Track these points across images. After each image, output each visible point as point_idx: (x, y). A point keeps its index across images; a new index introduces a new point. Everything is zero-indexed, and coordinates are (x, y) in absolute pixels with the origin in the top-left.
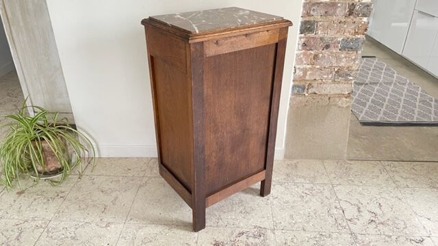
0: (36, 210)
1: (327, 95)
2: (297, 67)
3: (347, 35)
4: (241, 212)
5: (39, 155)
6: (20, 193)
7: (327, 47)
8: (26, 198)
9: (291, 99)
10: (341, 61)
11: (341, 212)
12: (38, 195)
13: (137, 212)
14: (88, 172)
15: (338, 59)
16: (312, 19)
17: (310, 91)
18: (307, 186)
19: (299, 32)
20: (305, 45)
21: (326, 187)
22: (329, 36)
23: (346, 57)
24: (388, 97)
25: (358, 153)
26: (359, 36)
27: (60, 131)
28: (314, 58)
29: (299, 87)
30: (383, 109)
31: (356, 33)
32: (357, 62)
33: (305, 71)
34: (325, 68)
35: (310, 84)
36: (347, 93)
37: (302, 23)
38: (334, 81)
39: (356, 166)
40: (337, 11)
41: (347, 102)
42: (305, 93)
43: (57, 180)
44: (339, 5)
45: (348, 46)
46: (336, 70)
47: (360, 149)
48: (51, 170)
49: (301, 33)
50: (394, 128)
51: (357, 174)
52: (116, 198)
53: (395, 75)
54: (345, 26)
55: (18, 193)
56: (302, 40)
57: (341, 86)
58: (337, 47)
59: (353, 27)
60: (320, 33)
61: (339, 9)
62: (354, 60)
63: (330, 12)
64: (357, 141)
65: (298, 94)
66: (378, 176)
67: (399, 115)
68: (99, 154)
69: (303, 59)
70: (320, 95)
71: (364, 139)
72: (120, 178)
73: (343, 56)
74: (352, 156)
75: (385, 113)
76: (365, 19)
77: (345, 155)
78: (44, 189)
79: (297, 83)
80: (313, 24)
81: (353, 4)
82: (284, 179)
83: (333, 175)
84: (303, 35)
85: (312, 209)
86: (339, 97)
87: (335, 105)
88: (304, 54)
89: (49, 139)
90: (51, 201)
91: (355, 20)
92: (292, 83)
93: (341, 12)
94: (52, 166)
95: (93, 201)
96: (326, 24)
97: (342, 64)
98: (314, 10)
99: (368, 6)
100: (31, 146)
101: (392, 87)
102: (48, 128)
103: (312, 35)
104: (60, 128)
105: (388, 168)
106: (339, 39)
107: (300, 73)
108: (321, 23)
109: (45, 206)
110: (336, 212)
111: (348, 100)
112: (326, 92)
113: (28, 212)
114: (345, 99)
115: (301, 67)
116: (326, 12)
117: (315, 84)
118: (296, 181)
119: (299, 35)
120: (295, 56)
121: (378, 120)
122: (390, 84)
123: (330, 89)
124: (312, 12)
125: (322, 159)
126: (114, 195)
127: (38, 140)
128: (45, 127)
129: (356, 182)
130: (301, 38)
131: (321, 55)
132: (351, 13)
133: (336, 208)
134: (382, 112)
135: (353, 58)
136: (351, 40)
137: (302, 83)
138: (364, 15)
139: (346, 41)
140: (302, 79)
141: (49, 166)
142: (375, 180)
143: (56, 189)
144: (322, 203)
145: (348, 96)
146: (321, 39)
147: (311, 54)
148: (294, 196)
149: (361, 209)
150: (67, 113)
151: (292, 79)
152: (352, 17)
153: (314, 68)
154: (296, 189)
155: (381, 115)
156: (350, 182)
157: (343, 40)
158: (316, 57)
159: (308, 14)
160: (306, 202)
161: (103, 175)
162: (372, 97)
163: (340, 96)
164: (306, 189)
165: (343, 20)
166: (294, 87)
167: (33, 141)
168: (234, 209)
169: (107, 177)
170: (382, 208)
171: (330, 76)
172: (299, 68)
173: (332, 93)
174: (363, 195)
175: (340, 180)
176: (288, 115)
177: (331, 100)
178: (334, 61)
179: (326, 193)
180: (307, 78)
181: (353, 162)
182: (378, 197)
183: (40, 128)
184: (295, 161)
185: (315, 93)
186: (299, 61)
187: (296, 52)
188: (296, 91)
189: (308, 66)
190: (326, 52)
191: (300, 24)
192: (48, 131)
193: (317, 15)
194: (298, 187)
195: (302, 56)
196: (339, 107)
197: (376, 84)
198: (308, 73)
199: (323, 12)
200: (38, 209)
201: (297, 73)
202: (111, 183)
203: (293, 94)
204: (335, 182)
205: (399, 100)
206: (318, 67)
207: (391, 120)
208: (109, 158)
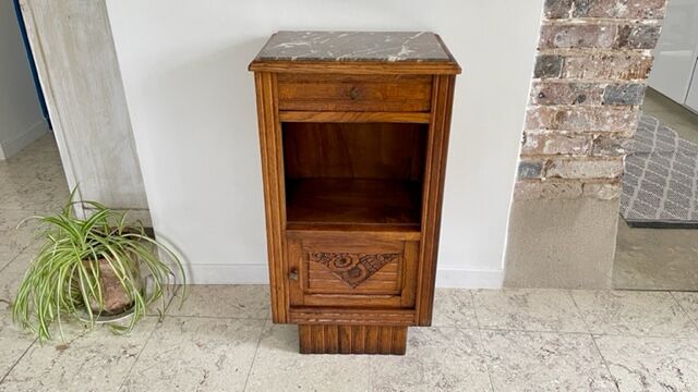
0: (90, 378)
1: (579, 180)
2: (529, 132)
3: (616, 78)
4: (438, 385)
5: (94, 282)
6: (62, 348)
7: (582, 99)
8: (72, 358)
9: (516, 187)
10: (604, 123)
11: (613, 385)
12: (92, 351)
13: (259, 384)
14: (173, 310)
15: (600, 119)
16: (555, 52)
17: (550, 173)
18: (549, 337)
19: (533, 75)
20: (542, 96)
21: (581, 340)
22: (584, 80)
23: (613, 116)
24: (669, 178)
25: (630, 277)
26: (636, 81)
27: (129, 242)
28: (558, 118)
29: (530, 165)
30: (664, 199)
31: (631, 75)
32: (632, 124)
33: (542, 140)
34: (576, 134)
35: (550, 162)
36: (613, 176)
37: (538, 59)
38: (591, 157)
39: (630, 300)
40: (600, 40)
41: (614, 192)
42: (541, 176)
43: (122, 324)
44: (603, 29)
45: (617, 98)
46: (596, 137)
47: (632, 270)
48: (114, 307)
49: (537, 76)
50: (687, 232)
51: (631, 314)
52: (222, 358)
53: (677, 139)
54: (613, 64)
55: (58, 348)
56: (538, 87)
57: (604, 164)
58: (599, 99)
59: (627, 64)
60: (569, 76)
61: (603, 36)
62: (627, 121)
63: (587, 41)
64: (624, 255)
65: (530, 178)
66: (669, 320)
67: (692, 209)
68: (192, 279)
69: (540, 120)
70: (568, 180)
71: (637, 251)
72: (228, 322)
73: (608, 114)
74: (620, 282)
75: (667, 206)
76: (647, 53)
77: (610, 282)
78: (102, 340)
79: (528, 160)
80: (558, 62)
81: (627, 27)
82: (508, 324)
83: (591, 318)
84: (539, 80)
85: (562, 378)
86: (601, 183)
87: (593, 197)
88: (542, 111)
89: (112, 256)
90: (114, 362)
91: (629, 53)
92: (519, 160)
93: (605, 41)
94: (117, 301)
95: (184, 363)
96: (580, 60)
97: (607, 128)
98: (559, 37)
99: (653, 30)
100: (82, 269)
101: (673, 160)
102: (109, 238)
103: (556, 79)
104: (129, 238)
105: (685, 304)
106: (602, 86)
107: (532, 143)
108: (570, 60)
109: (105, 373)
110: (604, 386)
111: (615, 187)
112: (577, 175)
113: (76, 383)
114: (609, 186)
115: (536, 132)
116: (580, 42)
117: (558, 162)
118: (528, 329)
119: (532, 80)
120: (526, 114)
121: (657, 218)
122: (670, 154)
123: (585, 169)
124: (555, 42)
125: (570, 287)
126: (219, 351)
127: (93, 259)
128: (104, 236)
129: (633, 331)
130: (535, 84)
131: (569, 113)
132: (623, 42)
133: (603, 377)
134: (662, 204)
135: (626, 117)
136: (622, 87)
137: (537, 160)
138: (646, 46)
139: (613, 88)
140: (537, 153)
141: (110, 302)
142: (665, 326)
143: (121, 340)
144: (578, 368)
145: (615, 181)
146: (571, 85)
147: (553, 111)
148: (527, 355)
149: (647, 381)
150: (136, 209)
151: (520, 152)
152: (624, 48)
153: (558, 134)
154: (531, 343)
155: (661, 209)
156: (622, 330)
157: (609, 87)
158: (561, 115)
159: (550, 45)
160: (551, 366)
161: (198, 315)
162: (642, 178)
163: (602, 181)
164: (548, 343)
165: (609, 54)
166: (522, 166)
167: (85, 259)
168: (426, 379)
169: (207, 320)
170: (684, 377)
171: (585, 148)
172: (531, 135)
173: (587, 176)
174: (649, 354)
175: (604, 326)
176: (512, 214)
177: (586, 188)
178: (592, 122)
179: (584, 351)
180: (546, 150)
181: (622, 294)
182: (674, 357)
183: (96, 237)
184: (522, 292)
185: (558, 177)
186: (532, 122)
187: (528, 109)
188: (526, 174)
189: (547, 132)
190: (579, 108)
191: (535, 61)
192: (110, 243)
193: (564, 46)
194: (532, 339)
195: (537, 114)
196: (600, 200)
197: (645, 154)
198: (547, 143)
199: (574, 41)
200: (94, 378)
201: (527, 144)
202: (213, 329)
203: (521, 178)
204: (595, 329)
205: (689, 182)
206: (564, 132)
207: (679, 218)
208: (207, 286)
